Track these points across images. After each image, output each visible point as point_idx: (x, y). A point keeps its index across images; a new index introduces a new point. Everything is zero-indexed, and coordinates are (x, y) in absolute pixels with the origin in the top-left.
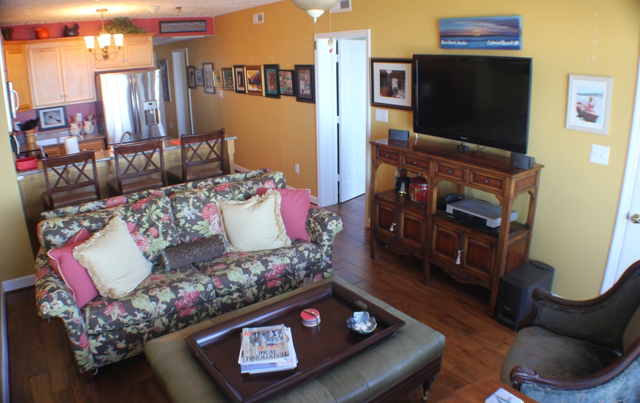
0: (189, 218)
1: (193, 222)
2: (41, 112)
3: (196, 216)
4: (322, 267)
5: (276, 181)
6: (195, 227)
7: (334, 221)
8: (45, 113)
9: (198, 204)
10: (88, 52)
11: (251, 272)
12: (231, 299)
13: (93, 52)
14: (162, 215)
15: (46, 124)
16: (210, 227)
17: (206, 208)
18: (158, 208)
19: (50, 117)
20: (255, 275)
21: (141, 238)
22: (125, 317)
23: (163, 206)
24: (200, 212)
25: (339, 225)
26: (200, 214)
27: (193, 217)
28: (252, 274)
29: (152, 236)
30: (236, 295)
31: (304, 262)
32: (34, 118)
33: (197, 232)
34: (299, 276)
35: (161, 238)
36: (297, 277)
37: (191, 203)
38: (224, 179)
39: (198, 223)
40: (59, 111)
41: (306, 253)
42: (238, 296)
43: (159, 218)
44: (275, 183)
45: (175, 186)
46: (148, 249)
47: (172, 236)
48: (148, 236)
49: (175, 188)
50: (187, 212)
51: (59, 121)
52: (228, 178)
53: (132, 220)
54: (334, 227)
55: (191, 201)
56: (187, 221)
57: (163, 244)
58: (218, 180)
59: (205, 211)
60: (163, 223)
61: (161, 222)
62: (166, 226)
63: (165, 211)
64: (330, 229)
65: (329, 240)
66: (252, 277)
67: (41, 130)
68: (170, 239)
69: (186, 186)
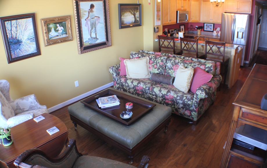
0: (169, 67)
1: (170, 69)
2: (205, 24)
3: (171, 67)
4: (191, 109)
5: (206, 67)
6: (169, 71)
7: (200, 91)
8: (206, 25)
9: (173, 63)
10: (211, 3)
11: (161, 92)
12: (152, 97)
13: (213, 3)
14: (160, 62)
15: (206, 29)
16: (174, 73)
17: (175, 66)
18: (160, 59)
19: (208, 27)
20: (162, 93)
21: (151, 66)
22: (124, 83)
23: (162, 59)
24: (173, 66)
25: (202, 94)
26: (172, 67)
27: (170, 67)
28: (161, 93)
29: (154, 67)
30: (154, 97)
31: (181, 101)
32: (203, 26)
33: (169, 73)
34: (179, 105)
35: (156, 69)
36: (178, 105)
37: (171, 62)
38: (196, 59)
39: (171, 70)
40: (211, 25)
41: (185, 98)
42: (155, 97)
43: (159, 63)
44: (205, 67)
45: (178, 55)
46: (151, 71)
47: (161, 71)
48: (153, 67)
49: (177, 56)
50: (169, 64)
51: (211, 29)
52: (198, 60)
53: (153, 60)
54: (199, 94)
55: (172, 61)
56: (168, 68)
57: (156, 71)
58: (194, 59)
59: (174, 67)
60: (159, 65)
61: (159, 64)
62: (160, 66)
63: (162, 61)
64: (197, 93)
65: (196, 99)
66: (160, 93)
67: (204, 31)
68: (159, 71)
69: (181, 57)
